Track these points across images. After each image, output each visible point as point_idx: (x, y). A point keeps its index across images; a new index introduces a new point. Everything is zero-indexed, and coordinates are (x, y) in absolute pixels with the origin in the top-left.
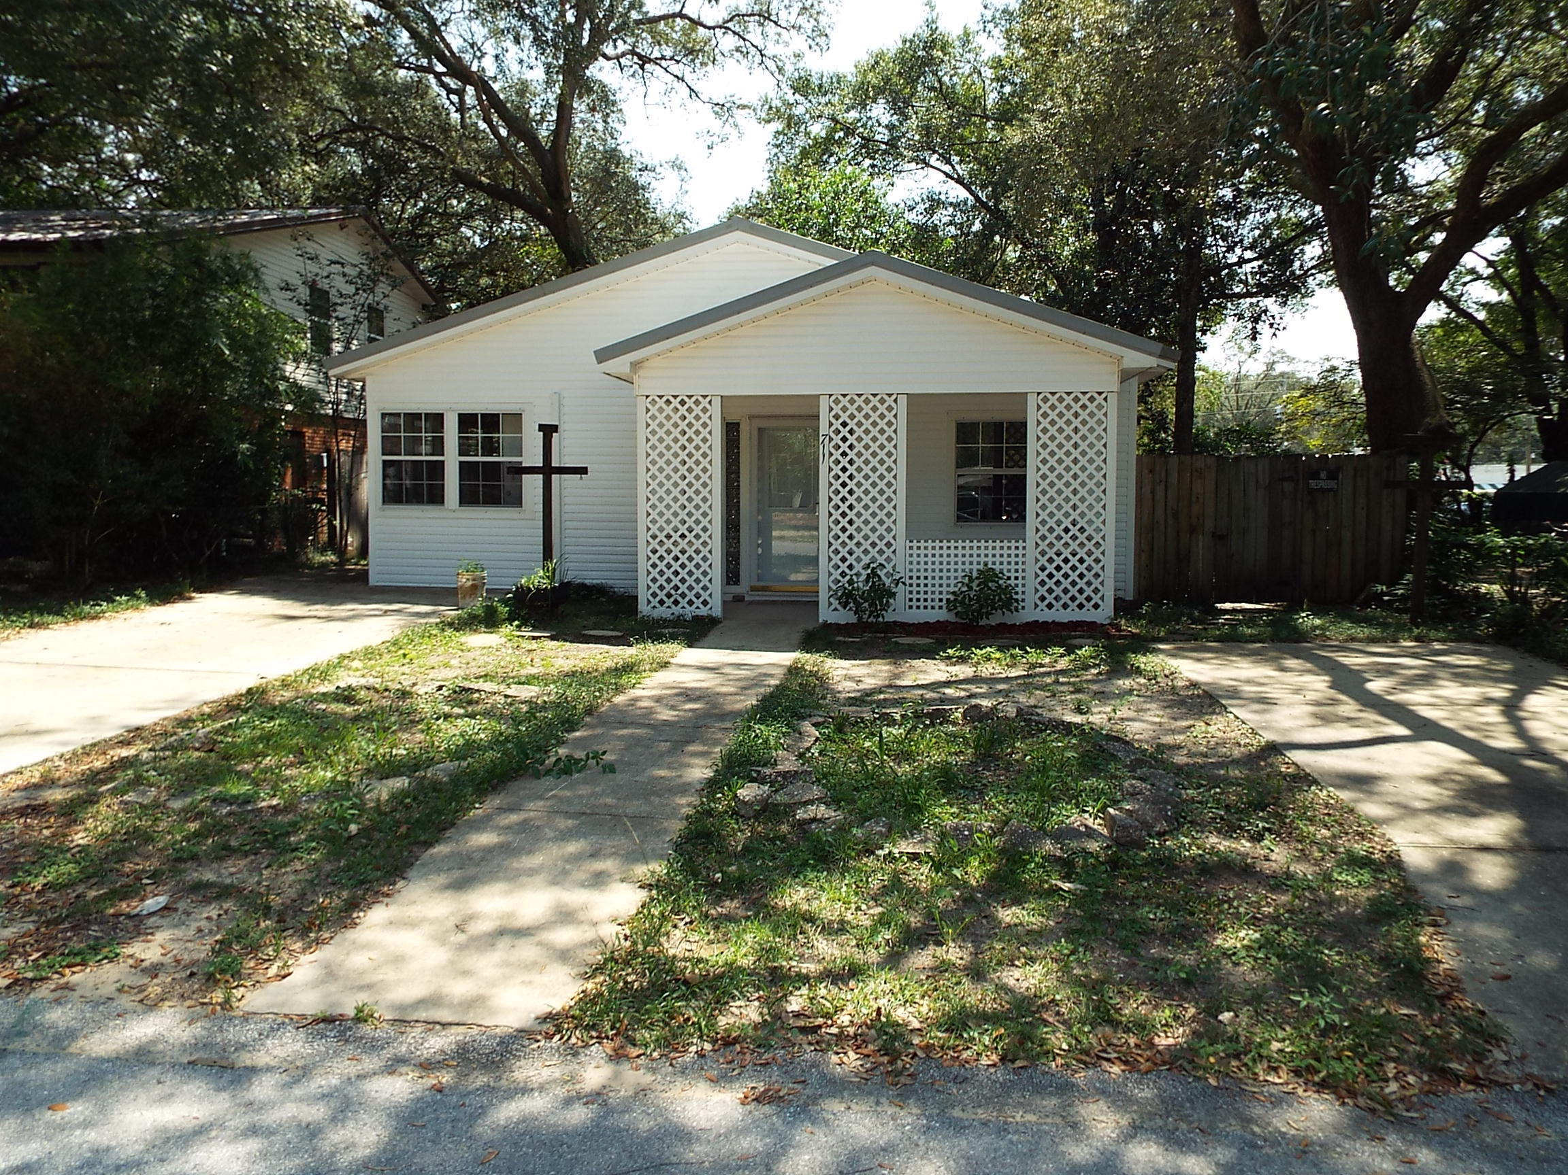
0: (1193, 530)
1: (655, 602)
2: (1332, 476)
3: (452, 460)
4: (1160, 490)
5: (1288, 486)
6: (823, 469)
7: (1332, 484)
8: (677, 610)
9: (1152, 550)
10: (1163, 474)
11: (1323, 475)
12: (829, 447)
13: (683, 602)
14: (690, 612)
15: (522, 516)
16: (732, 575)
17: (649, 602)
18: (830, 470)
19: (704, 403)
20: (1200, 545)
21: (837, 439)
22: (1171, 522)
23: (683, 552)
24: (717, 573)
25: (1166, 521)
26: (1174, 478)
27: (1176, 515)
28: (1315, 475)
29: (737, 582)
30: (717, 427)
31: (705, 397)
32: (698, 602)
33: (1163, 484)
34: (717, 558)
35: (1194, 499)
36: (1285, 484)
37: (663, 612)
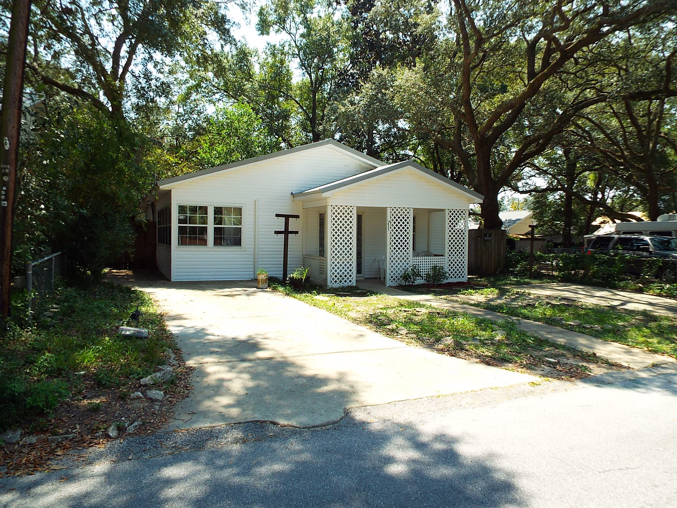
1: (333, 282)
3: (211, 226)
5: (479, 239)
6: (388, 233)
7: (490, 238)
8: (341, 285)
12: (390, 225)
13: (343, 281)
14: (346, 284)
15: (241, 250)
16: (359, 271)
17: (331, 282)
18: (391, 233)
19: (351, 209)
21: (393, 223)
23: (343, 263)
24: (354, 270)
29: (361, 273)
30: (355, 217)
31: (351, 206)
32: (348, 281)
34: (354, 265)
37: (336, 285)
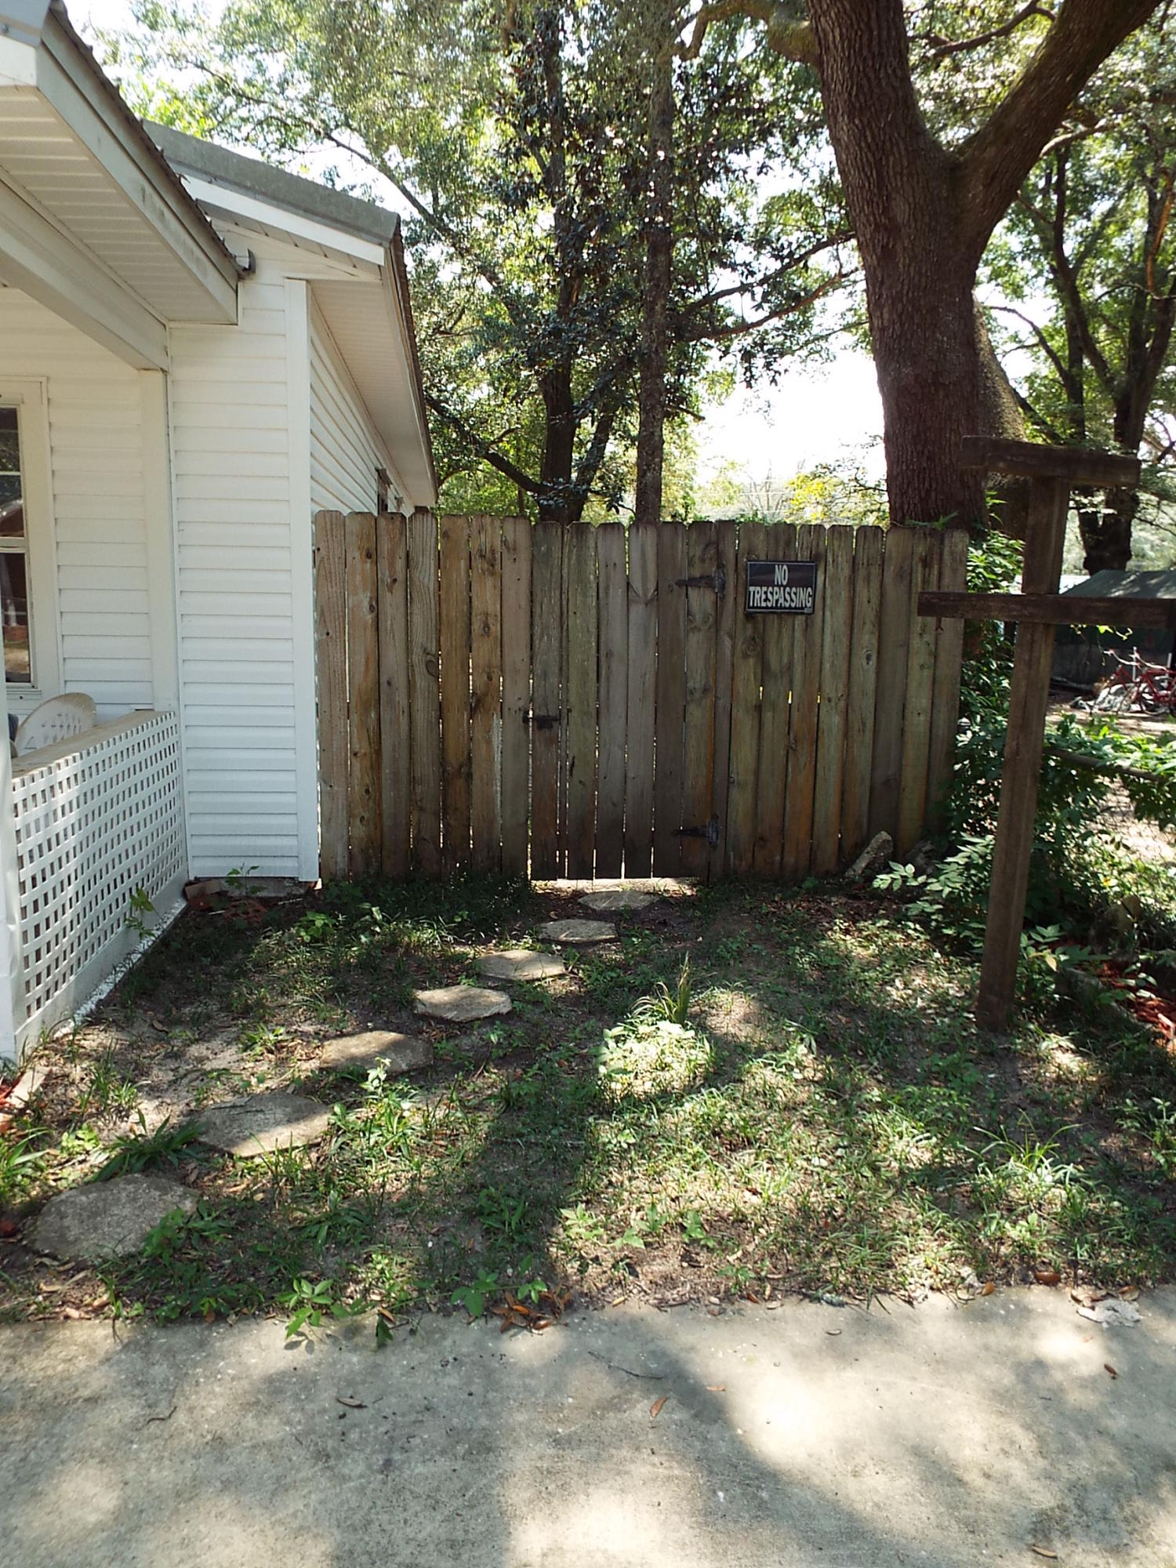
0: (477, 705)
2: (802, 576)
4: (392, 603)
5: (700, 601)
7: (801, 597)
9: (378, 752)
10: (400, 564)
11: (781, 574)
20: (496, 740)
22: (422, 681)
25: (410, 685)
26: (426, 574)
27: (431, 667)
28: (762, 575)
33: (399, 589)
35: (477, 626)
36: (693, 593)
